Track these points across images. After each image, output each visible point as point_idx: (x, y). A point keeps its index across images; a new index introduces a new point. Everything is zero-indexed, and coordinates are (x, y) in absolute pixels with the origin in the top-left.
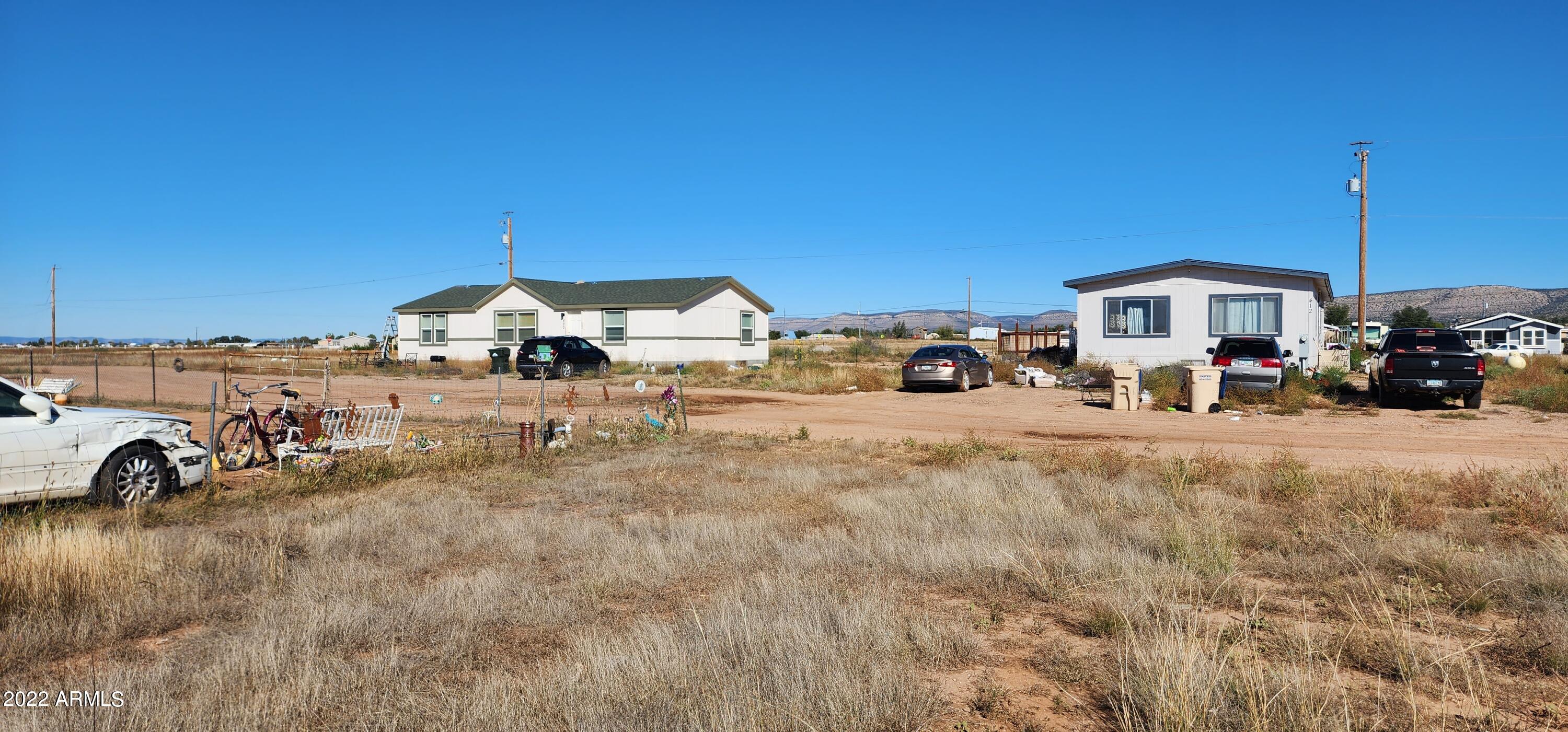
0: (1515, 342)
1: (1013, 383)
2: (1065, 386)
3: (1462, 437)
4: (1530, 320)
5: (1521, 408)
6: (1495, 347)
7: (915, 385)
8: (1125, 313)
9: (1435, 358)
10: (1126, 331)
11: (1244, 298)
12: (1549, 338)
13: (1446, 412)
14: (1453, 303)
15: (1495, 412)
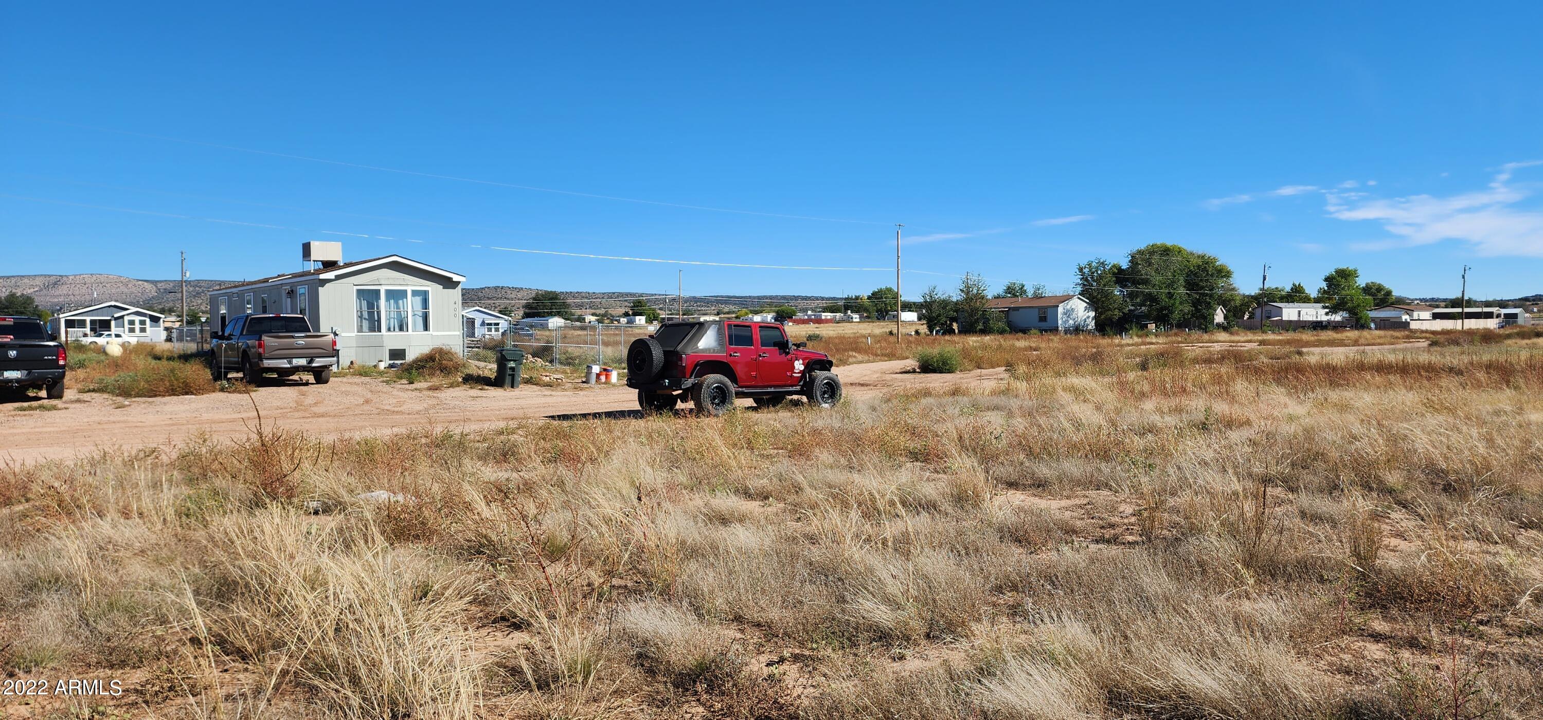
0: (119, 331)
3: (37, 430)
4: (134, 309)
5: (106, 396)
6: (100, 335)
9: (12, 347)
12: (151, 327)
13: (26, 404)
14: (63, 290)
15: (78, 401)
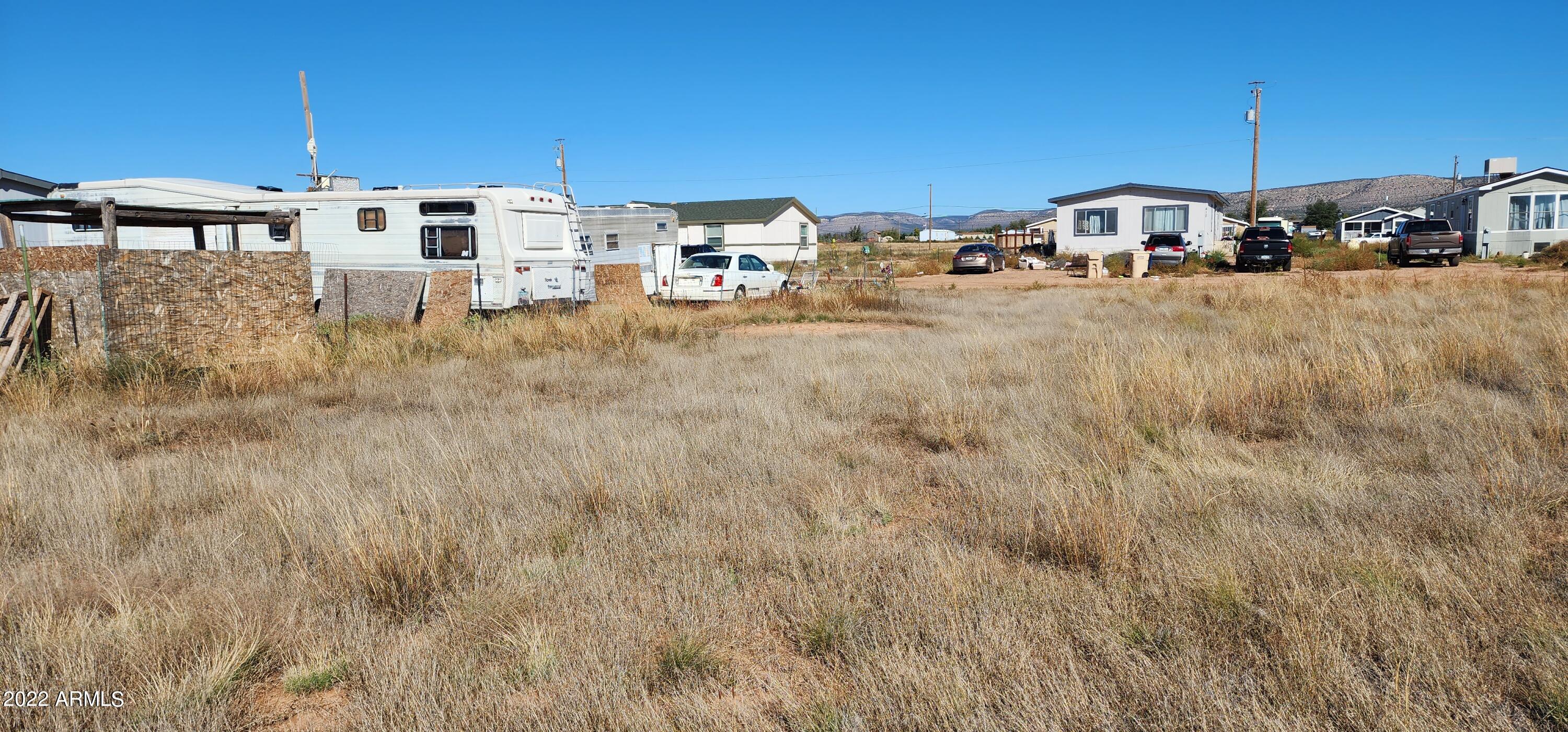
1: (1017, 267)
2: (1051, 268)
7: (961, 270)
8: (1088, 219)
9: (1266, 243)
10: (1088, 232)
11: (1166, 208)
